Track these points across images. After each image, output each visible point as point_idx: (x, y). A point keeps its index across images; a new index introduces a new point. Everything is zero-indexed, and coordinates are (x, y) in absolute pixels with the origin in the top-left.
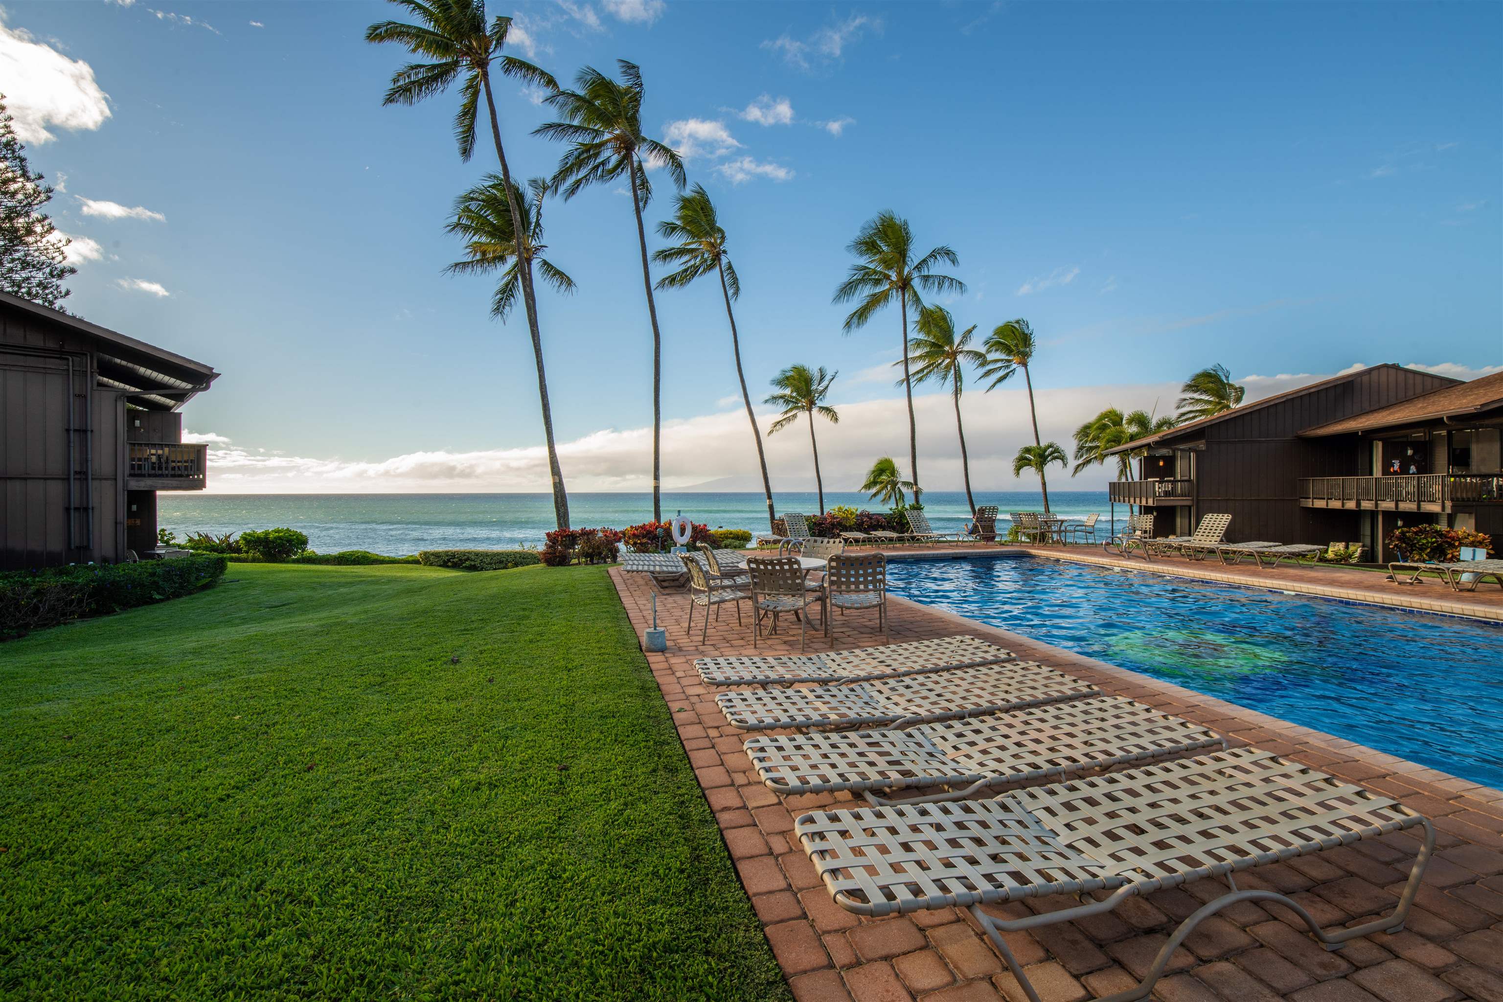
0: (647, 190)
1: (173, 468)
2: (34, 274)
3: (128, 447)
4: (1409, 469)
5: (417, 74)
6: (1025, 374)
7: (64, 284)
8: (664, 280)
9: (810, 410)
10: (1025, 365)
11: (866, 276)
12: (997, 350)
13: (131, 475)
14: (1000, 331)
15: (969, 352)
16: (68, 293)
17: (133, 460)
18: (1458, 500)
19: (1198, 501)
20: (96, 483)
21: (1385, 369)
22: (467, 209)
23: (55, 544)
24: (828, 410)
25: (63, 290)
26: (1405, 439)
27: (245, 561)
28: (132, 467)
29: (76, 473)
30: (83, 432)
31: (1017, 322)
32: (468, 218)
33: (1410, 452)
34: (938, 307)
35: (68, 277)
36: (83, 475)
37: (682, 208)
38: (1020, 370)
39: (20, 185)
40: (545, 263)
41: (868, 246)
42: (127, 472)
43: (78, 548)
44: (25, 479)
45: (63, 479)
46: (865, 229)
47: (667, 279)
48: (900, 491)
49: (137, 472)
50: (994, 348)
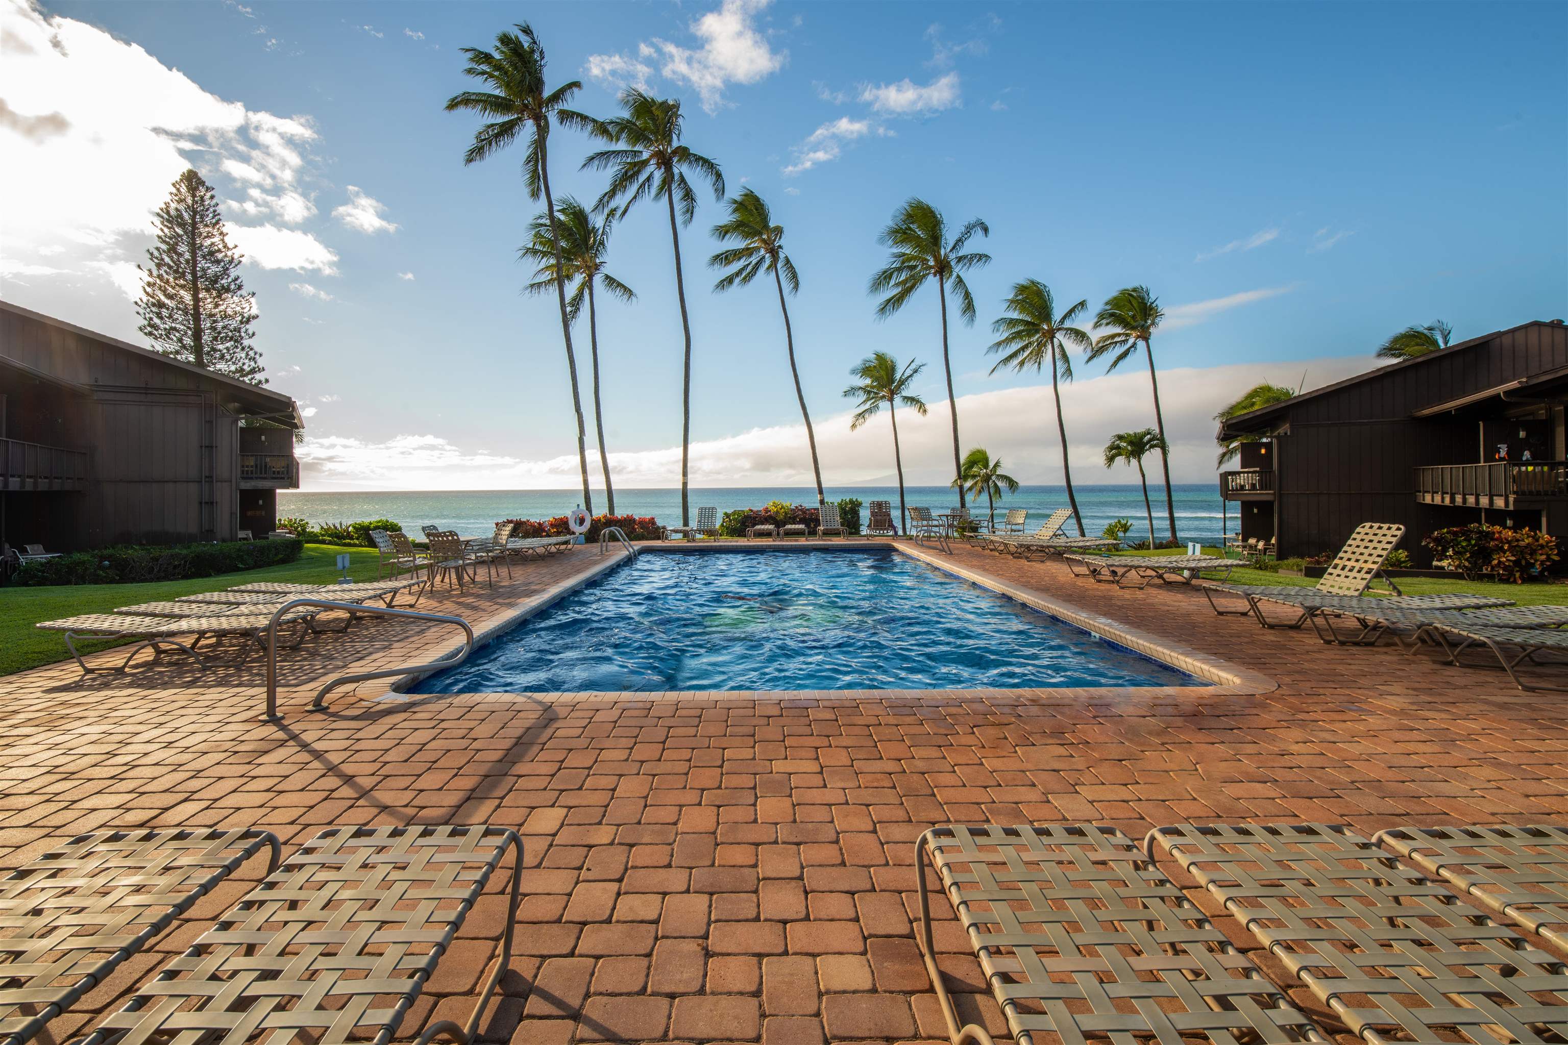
0: (692, 199)
1: (274, 472)
2: (230, 322)
3: (239, 458)
4: (1522, 455)
5: (493, 130)
6: (1146, 349)
7: (251, 327)
8: (722, 281)
9: (891, 400)
10: (1146, 339)
11: (905, 263)
12: (1107, 324)
13: (243, 478)
14: (1115, 302)
15: (1067, 329)
16: (254, 334)
17: (243, 466)
18: (1523, 493)
19: (1281, 496)
20: (219, 484)
21: (1536, 328)
22: (538, 235)
23: (193, 529)
24: (912, 400)
25: (251, 332)
26: (1531, 418)
27: (355, 545)
28: (243, 472)
29: (206, 477)
30: (210, 447)
31: (1134, 290)
32: (541, 243)
33: (1522, 434)
34: (1033, 282)
35: (253, 323)
36: (210, 479)
37: (735, 211)
38: (1141, 344)
39: (224, 254)
40: (607, 277)
41: (901, 234)
42: (239, 476)
43: (207, 531)
44: (175, 482)
45: (198, 482)
46: (896, 217)
47: (724, 280)
48: (996, 485)
49: (245, 475)
50: (1104, 321)
